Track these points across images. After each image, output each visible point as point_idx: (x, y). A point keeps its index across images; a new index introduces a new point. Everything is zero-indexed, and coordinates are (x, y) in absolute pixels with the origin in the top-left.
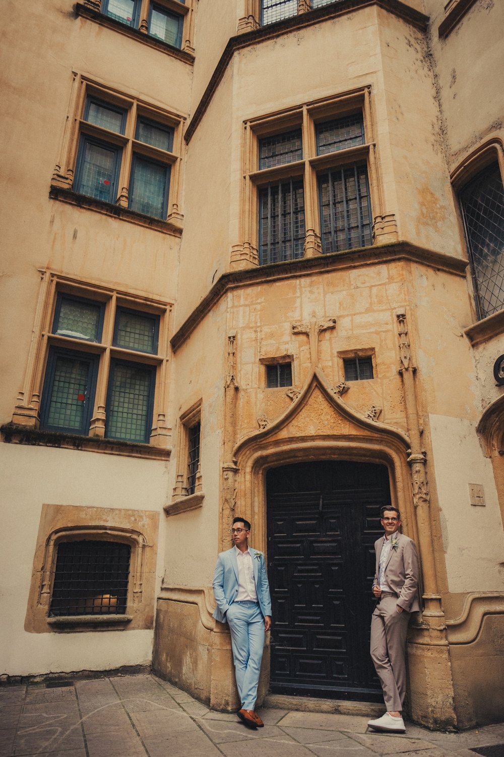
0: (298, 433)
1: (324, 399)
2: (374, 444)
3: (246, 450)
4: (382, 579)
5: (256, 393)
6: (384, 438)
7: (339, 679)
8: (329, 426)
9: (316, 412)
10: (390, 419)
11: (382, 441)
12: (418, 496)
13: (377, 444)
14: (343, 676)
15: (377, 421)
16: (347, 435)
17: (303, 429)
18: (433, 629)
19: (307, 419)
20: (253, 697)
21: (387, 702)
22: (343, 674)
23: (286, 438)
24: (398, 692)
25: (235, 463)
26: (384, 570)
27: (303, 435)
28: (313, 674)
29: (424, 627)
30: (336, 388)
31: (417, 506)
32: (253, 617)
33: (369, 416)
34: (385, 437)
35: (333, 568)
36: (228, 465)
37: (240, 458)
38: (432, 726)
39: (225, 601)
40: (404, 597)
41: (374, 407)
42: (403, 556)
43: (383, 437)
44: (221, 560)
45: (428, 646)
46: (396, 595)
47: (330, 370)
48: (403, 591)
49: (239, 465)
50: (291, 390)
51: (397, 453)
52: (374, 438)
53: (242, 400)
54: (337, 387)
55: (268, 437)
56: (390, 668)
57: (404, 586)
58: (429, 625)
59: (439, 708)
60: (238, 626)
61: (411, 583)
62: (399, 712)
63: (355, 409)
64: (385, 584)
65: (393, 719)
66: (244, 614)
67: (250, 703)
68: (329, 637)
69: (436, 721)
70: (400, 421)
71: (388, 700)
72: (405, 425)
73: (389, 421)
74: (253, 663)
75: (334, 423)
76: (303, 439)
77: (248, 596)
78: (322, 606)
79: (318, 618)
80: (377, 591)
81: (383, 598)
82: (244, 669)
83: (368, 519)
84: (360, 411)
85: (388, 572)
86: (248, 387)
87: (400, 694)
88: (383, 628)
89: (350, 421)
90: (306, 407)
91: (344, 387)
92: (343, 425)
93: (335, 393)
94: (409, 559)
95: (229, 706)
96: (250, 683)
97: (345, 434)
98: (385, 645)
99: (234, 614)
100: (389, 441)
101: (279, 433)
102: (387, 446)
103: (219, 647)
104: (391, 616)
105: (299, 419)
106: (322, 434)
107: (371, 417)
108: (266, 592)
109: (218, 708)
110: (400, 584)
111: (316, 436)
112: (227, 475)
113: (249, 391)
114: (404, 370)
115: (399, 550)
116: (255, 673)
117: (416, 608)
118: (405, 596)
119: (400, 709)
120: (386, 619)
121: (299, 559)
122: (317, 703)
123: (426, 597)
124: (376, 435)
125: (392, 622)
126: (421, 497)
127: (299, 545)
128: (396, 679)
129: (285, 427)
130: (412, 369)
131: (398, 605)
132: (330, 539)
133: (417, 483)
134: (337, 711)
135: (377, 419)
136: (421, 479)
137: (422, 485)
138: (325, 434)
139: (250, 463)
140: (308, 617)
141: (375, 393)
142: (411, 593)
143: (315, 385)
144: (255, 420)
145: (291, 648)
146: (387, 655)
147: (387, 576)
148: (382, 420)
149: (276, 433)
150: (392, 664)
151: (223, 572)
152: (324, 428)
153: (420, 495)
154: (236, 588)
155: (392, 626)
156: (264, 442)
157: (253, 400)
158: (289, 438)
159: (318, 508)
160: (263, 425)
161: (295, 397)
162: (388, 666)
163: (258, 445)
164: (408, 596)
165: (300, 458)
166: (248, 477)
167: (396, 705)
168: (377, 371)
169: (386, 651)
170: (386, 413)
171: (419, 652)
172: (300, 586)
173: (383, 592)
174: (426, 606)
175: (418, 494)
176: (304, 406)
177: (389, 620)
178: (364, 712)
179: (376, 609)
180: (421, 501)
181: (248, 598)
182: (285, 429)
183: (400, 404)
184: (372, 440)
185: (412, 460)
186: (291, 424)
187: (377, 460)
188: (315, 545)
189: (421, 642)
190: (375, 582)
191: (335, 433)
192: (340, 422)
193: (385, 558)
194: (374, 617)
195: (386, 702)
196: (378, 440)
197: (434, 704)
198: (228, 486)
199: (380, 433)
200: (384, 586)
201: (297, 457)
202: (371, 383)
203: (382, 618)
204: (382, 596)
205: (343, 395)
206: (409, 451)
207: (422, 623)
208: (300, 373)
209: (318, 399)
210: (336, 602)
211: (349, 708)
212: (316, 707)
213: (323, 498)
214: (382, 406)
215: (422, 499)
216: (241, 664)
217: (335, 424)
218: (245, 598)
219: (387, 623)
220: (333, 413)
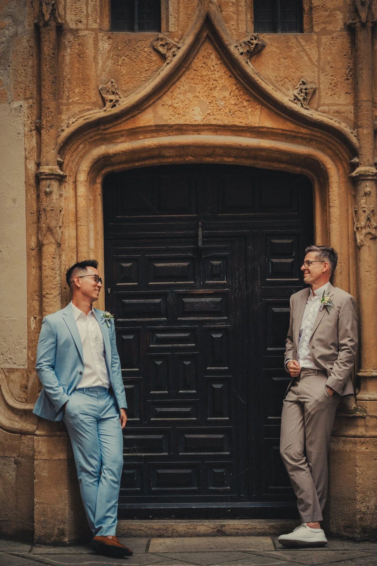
0: (173, 119)
1: (219, 62)
2: (298, 143)
3: (80, 141)
4: (304, 351)
5: (96, 41)
6: (316, 136)
7: (218, 492)
8: (227, 110)
9: (205, 83)
10: (328, 105)
11: (311, 140)
12: (364, 231)
13: (302, 144)
14: (224, 488)
15: (308, 107)
16: (256, 127)
17: (181, 112)
18: (370, 416)
19: (190, 95)
20: (113, 520)
21: (303, 512)
22: (224, 485)
23: (150, 126)
24: (317, 498)
25: (60, 165)
26: (307, 339)
27: (182, 122)
28: (177, 489)
29: (358, 414)
30: (243, 45)
31: (362, 246)
32: (105, 411)
33: (296, 98)
34: (319, 134)
35: (214, 336)
36: (51, 170)
37: (67, 157)
38: (359, 536)
39: (61, 389)
40: (337, 375)
41: (304, 83)
42: (338, 320)
43: (315, 133)
44: (52, 328)
45: (363, 439)
46: (324, 373)
47: (231, 9)
48: (336, 367)
49: (66, 169)
50: (162, 39)
51: (333, 161)
52: (300, 135)
53: (69, 50)
54: (245, 43)
55: (119, 122)
56: (308, 470)
57: (338, 362)
58: (365, 411)
59: (370, 514)
60: (85, 423)
61: (348, 357)
62: (319, 522)
63: (272, 84)
64: (308, 359)
65: (311, 531)
66: (93, 406)
67: (110, 527)
68: (204, 436)
69: (364, 530)
70: (343, 109)
71: (304, 510)
72: (351, 116)
73: (326, 108)
74: (111, 475)
75: (236, 104)
76: (181, 129)
77: (98, 379)
78: (195, 391)
79: (188, 409)
80: (294, 369)
81: (304, 377)
82: (96, 484)
83: (274, 260)
84: (281, 88)
85: (315, 342)
86: (80, 26)
87: (320, 500)
88: (301, 418)
89: (263, 104)
90: (187, 73)
91: (257, 44)
92: (250, 110)
93: (242, 54)
94: (347, 325)
95: (65, 536)
96: (109, 501)
97: (253, 124)
98: (303, 441)
99: (79, 407)
100: (324, 141)
101: (139, 115)
102: (318, 148)
103: (45, 457)
104: (317, 400)
105: (175, 94)
106: (214, 122)
107: (299, 100)
108: (117, 374)
109: (48, 541)
110: (331, 358)
111: (203, 125)
112: (49, 187)
113: (81, 33)
114: (358, 25)
115: (333, 312)
116: (115, 488)
117: (350, 390)
118: (339, 374)
119: (321, 518)
120: (308, 406)
121: (160, 323)
122: (191, 525)
123: (364, 374)
124: (304, 131)
125: (318, 409)
126: (370, 233)
127: (158, 301)
128: (316, 483)
129: (150, 106)
130: (371, 25)
131: (327, 386)
132: (211, 291)
133: (364, 211)
134: (220, 533)
135: (308, 104)
136: (371, 206)
137: (371, 215)
138: (220, 123)
139: (85, 166)
140: (172, 409)
141: (306, 58)
142: (346, 370)
143: (205, 34)
144: (94, 89)
145: (144, 455)
146: (305, 453)
147: (313, 347)
148: (316, 106)
149: (133, 117)
150: (310, 464)
151: (54, 345)
152: (219, 112)
153: (368, 230)
154: (79, 368)
155: (317, 415)
156: (112, 130)
157: (90, 52)
158: (156, 126)
159: (196, 242)
160: (111, 101)
161: (169, 54)
162: (306, 467)
163: (100, 134)
164: (342, 375)
165: (170, 160)
166: (82, 190)
167: (316, 514)
168: (311, 19)
169: (303, 449)
170: (323, 94)
171: (348, 447)
172: (159, 363)
173: (303, 369)
174: (362, 387)
175: (365, 227)
176: (184, 72)
177: (313, 406)
178: (259, 531)
179: (290, 394)
180: (368, 239)
181: (99, 383)
182: (150, 110)
183: (346, 81)
184: (295, 137)
185: (361, 175)
186: (160, 102)
187: (298, 169)
188: (186, 300)
189: (353, 434)
190: (289, 355)
191: (237, 122)
192: (245, 104)
193: (309, 322)
194: (286, 404)
195: (301, 513)
196: (305, 139)
197: (363, 510)
198: (52, 205)
199: (310, 128)
200: (306, 361)
201: (164, 157)
202: (301, 40)
203: (301, 405)
204: (302, 375)
205: (253, 58)
206: (356, 160)
207: (356, 410)
208: (178, 10)
209: (210, 61)
210: (216, 386)
211: (238, 527)
212: (189, 530)
213: (202, 227)
214: (317, 82)
215: (370, 236)
216: (92, 477)
217: (236, 107)
218: (94, 382)
219: (309, 410)
220: (234, 87)
